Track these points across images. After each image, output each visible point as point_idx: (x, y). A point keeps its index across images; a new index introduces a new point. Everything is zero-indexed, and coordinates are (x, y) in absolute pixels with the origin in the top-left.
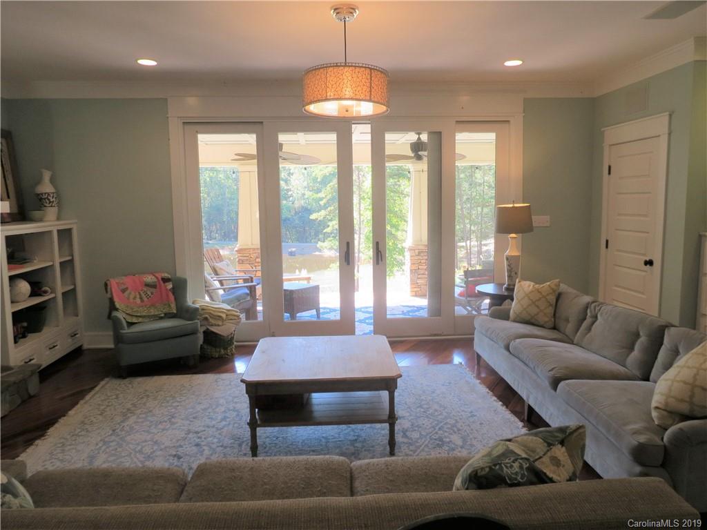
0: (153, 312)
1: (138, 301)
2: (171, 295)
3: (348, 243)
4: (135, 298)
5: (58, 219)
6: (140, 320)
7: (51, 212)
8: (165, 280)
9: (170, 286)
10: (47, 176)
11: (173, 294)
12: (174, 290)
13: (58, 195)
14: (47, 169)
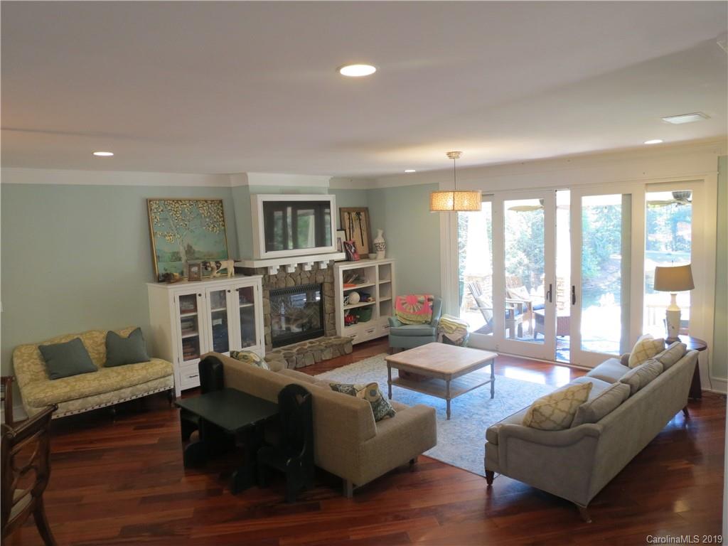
0: (419, 319)
1: (412, 311)
2: (430, 309)
3: (551, 286)
4: (410, 309)
5: (386, 257)
6: (411, 323)
7: (381, 254)
8: (429, 300)
9: (431, 304)
10: (380, 233)
11: (432, 309)
12: (432, 308)
13: (386, 244)
14: (381, 229)
